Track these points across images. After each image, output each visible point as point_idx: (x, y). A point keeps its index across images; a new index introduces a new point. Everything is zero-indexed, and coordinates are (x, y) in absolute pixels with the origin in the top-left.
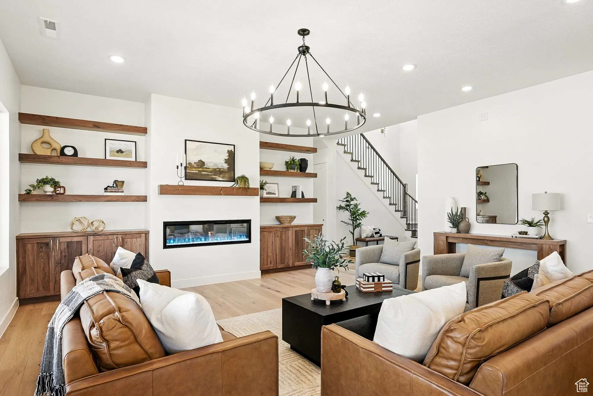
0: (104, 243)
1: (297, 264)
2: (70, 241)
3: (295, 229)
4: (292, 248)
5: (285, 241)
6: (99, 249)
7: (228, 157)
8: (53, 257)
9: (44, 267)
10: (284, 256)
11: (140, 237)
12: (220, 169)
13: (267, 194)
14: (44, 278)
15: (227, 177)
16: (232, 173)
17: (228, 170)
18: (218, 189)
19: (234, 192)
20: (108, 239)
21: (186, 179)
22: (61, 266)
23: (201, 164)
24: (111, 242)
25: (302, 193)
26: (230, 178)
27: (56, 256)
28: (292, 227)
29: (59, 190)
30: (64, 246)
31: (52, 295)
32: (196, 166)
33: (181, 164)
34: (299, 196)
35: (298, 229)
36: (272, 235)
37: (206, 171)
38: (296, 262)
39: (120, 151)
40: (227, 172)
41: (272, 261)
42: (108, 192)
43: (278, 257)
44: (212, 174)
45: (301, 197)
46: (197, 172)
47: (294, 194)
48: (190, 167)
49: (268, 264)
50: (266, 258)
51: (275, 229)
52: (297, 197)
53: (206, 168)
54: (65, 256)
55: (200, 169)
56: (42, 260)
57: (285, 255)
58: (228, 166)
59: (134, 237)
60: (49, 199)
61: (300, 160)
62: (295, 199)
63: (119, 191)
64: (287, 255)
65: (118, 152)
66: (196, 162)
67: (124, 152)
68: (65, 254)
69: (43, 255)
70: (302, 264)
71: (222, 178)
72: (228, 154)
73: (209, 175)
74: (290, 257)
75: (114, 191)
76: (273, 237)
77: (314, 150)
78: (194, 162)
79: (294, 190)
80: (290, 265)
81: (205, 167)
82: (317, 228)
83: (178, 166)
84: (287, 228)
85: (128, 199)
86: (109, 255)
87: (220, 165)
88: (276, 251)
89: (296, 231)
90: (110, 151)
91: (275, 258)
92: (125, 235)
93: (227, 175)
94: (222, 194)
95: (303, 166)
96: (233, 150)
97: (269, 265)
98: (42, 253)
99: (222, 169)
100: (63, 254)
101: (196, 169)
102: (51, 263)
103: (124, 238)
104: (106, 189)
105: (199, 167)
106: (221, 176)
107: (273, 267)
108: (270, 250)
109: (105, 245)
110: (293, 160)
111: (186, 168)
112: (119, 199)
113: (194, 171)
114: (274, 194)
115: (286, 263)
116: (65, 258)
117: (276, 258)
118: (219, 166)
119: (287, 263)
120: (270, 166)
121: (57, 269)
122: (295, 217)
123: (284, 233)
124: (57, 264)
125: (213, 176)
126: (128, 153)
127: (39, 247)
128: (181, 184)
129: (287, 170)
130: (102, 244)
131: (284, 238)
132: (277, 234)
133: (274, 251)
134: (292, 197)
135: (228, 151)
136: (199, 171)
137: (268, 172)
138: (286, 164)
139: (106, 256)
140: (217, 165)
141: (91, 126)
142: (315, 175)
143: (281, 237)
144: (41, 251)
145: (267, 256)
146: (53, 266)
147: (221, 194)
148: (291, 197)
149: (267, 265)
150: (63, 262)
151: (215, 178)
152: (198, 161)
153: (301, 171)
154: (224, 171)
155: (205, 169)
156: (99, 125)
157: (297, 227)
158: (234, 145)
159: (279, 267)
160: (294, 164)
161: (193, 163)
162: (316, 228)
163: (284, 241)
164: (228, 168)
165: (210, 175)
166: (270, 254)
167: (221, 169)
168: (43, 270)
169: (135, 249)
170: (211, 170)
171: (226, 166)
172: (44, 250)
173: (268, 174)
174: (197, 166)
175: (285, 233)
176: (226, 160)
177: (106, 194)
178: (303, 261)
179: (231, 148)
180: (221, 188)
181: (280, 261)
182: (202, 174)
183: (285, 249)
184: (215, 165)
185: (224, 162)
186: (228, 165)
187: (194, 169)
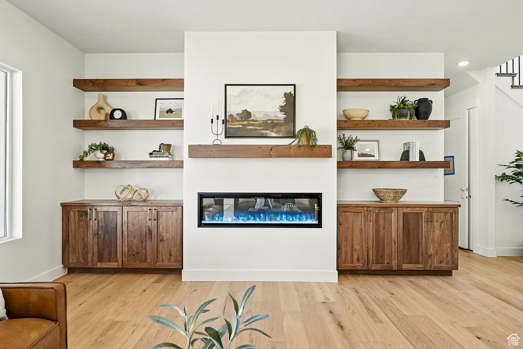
0: (139, 216)
1: (406, 266)
2: (106, 210)
3: (401, 211)
4: (396, 241)
5: (384, 228)
6: (133, 221)
7: (285, 103)
8: (91, 227)
9: (84, 237)
10: (382, 252)
11: (176, 210)
12: (272, 120)
13: (359, 156)
14: (84, 248)
15: (284, 131)
16: (292, 124)
17: (284, 121)
18: (267, 149)
19: (292, 152)
20: (143, 211)
21: (226, 137)
22: (98, 236)
23: (247, 114)
24: (145, 215)
25: (421, 153)
26: (288, 132)
27: (93, 227)
28: (398, 207)
29: (108, 156)
30: (101, 216)
31: (90, 267)
32: (238, 119)
33: (218, 116)
34: (414, 157)
35: (408, 210)
36: (360, 217)
37: (253, 125)
38: (405, 262)
39: (170, 111)
40: (284, 124)
41: (360, 257)
42: (152, 157)
43: (371, 253)
44: (262, 128)
45: (417, 159)
46: (241, 126)
47: (406, 155)
48: (230, 120)
49: (354, 260)
50: (350, 252)
51: (365, 209)
52: (411, 159)
53: (253, 120)
54: (102, 227)
55: (245, 123)
56: (82, 229)
57: (383, 250)
58: (285, 116)
59: (169, 210)
60: (98, 165)
61: (416, 102)
62: (407, 163)
63: (163, 156)
64: (387, 251)
65: (167, 112)
66: (240, 114)
67: (174, 111)
68: (102, 225)
69: (83, 224)
70: (417, 268)
71: (276, 133)
72: (284, 99)
73: (257, 130)
74: (393, 254)
75: (158, 155)
76: (361, 221)
77: (444, 83)
78: (237, 114)
79: (406, 150)
80: (394, 267)
81: (251, 119)
82: (449, 210)
83: (212, 120)
84: (388, 208)
85: (171, 164)
86: (144, 230)
87: (273, 116)
88: (368, 243)
89: (404, 213)
90: (160, 112)
91: (365, 253)
92: (160, 207)
93: (283, 128)
94: (272, 155)
95: (422, 110)
96: (293, 93)
97: (355, 263)
98: (82, 222)
99: (277, 120)
100: (100, 225)
101: (240, 123)
102: (90, 233)
103: (158, 210)
104: (151, 154)
105: (243, 119)
106: (275, 130)
107: (362, 267)
108: (357, 241)
109: (140, 217)
110: (403, 102)
111: (225, 122)
112: (161, 165)
113: (237, 125)
114: (370, 156)
115: (386, 263)
116: (102, 228)
117: (368, 253)
118: (271, 116)
119: (388, 264)
120: (362, 114)
121: (94, 240)
122: (403, 192)
123: (381, 216)
124: (94, 234)
125: (262, 131)
126: (178, 112)
127: (80, 215)
128: (217, 142)
129: (392, 118)
130: (136, 217)
131: (382, 223)
132: (369, 217)
133: (364, 243)
134: (402, 159)
135: (285, 94)
136: (243, 125)
137: (359, 123)
138: (391, 110)
139: (141, 230)
140: (269, 115)
141: (134, 84)
142: (446, 124)
143: (377, 222)
144: (82, 220)
145: (353, 250)
146: (91, 237)
147: (270, 156)
148: (400, 160)
149: (352, 262)
150: (100, 232)
151: (266, 134)
152: (242, 112)
153: (418, 118)
154: (279, 123)
155: (252, 122)
156: (143, 82)
157: (407, 207)
158: (294, 85)
159: (373, 268)
160: (404, 108)
161: (234, 114)
162: (446, 210)
163: (382, 228)
164: (285, 118)
165: (259, 130)
166: (357, 247)
167: (275, 120)
168: (83, 239)
169: (171, 225)
170: (260, 123)
171: (282, 116)
172: (84, 218)
173: (358, 126)
174: (240, 119)
175: (385, 216)
176: (281, 107)
177: (150, 159)
178: (418, 263)
179: (291, 89)
180: (271, 147)
181: (374, 258)
182: (247, 129)
183: (384, 241)
184: (266, 115)
185: (278, 110)
186: (284, 114)
187: (237, 123)
